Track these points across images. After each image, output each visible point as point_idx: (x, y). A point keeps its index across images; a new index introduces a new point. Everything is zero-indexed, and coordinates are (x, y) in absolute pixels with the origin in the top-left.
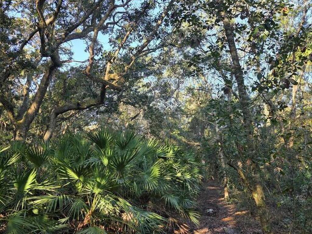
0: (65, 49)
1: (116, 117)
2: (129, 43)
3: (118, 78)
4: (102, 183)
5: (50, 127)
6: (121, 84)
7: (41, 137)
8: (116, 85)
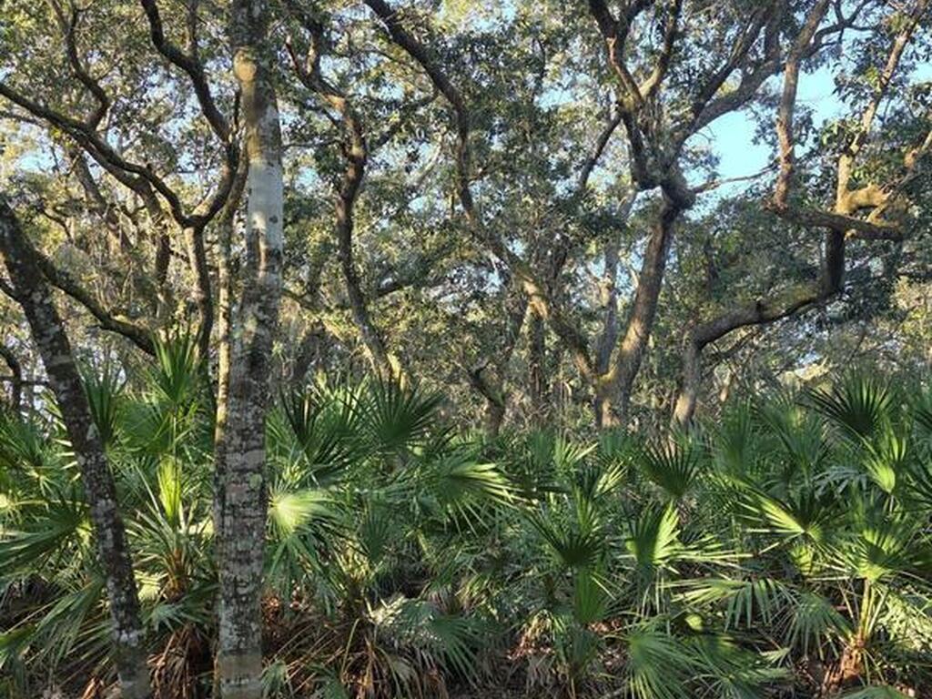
0: (695, 154)
1: (887, 328)
2: (906, 73)
3: (885, 197)
4: (885, 548)
5: (687, 384)
6: (897, 215)
7: (667, 413)
8: (880, 223)
